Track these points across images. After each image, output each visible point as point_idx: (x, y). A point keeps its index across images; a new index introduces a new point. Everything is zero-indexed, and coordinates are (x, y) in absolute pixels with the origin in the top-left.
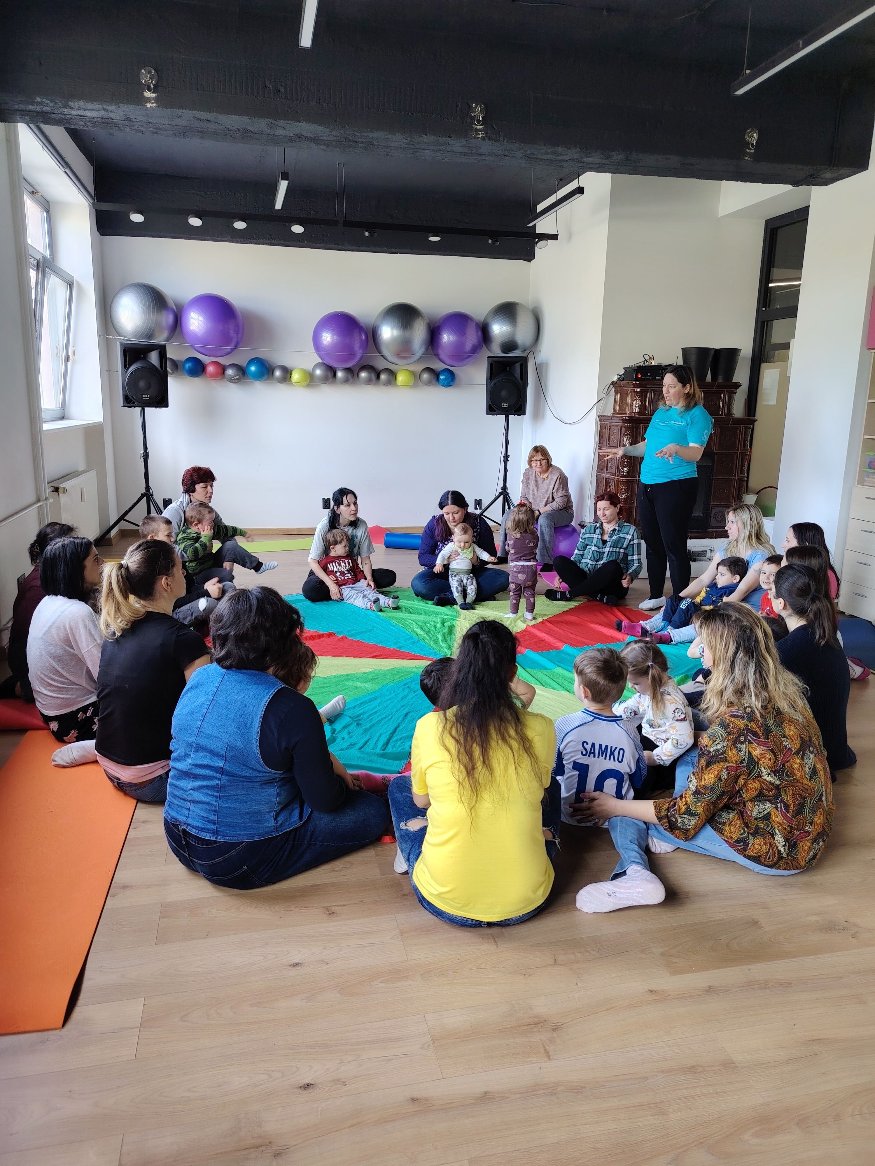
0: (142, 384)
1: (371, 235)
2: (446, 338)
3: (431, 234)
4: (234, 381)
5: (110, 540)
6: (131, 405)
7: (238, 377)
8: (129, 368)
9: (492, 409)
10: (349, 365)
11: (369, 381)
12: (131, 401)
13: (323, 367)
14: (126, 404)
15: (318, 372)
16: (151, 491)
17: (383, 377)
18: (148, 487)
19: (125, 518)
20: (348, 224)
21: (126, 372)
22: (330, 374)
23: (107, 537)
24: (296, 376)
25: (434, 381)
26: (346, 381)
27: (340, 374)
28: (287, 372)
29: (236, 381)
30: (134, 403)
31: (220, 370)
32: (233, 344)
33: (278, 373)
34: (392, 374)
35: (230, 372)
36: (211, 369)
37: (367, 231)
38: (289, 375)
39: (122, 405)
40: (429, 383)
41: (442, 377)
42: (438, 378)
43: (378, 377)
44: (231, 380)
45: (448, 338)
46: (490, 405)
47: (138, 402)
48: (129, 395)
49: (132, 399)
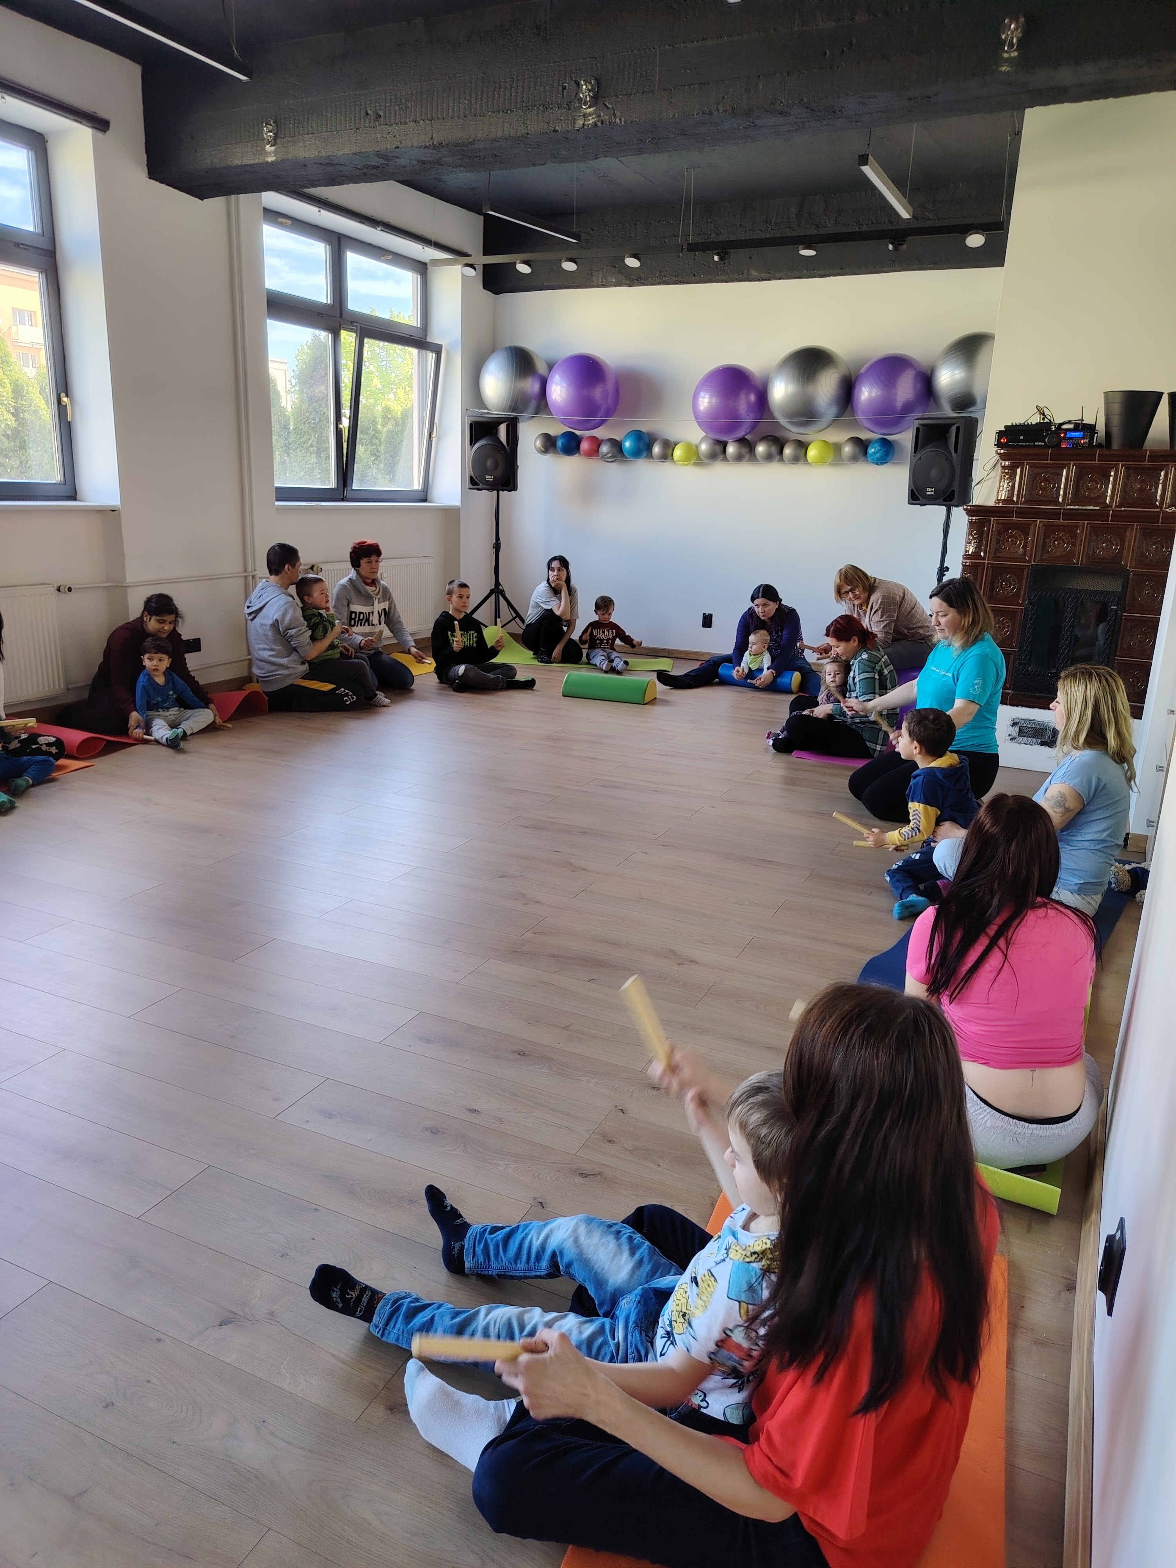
0: (489, 463)
1: (721, 259)
2: (866, 394)
3: (801, 247)
4: (607, 460)
6: (476, 487)
7: (610, 455)
8: (475, 444)
9: (916, 497)
10: (740, 434)
11: (769, 457)
12: (476, 483)
13: (710, 441)
14: (471, 486)
15: (704, 447)
16: (500, 587)
17: (788, 451)
18: (497, 583)
20: (693, 248)
21: (472, 449)
22: (718, 448)
24: (678, 453)
25: (861, 455)
26: (739, 458)
27: (731, 449)
28: (669, 447)
29: (610, 460)
30: (479, 485)
31: (594, 447)
32: (602, 412)
33: (657, 449)
34: (803, 446)
35: (604, 449)
36: (585, 446)
37: (717, 254)
38: (670, 451)
39: (467, 487)
40: (854, 459)
41: (871, 450)
42: (865, 453)
43: (781, 452)
44: (604, 458)
45: (870, 393)
46: (912, 490)
47: (482, 483)
48: (473, 476)
49: (476, 480)
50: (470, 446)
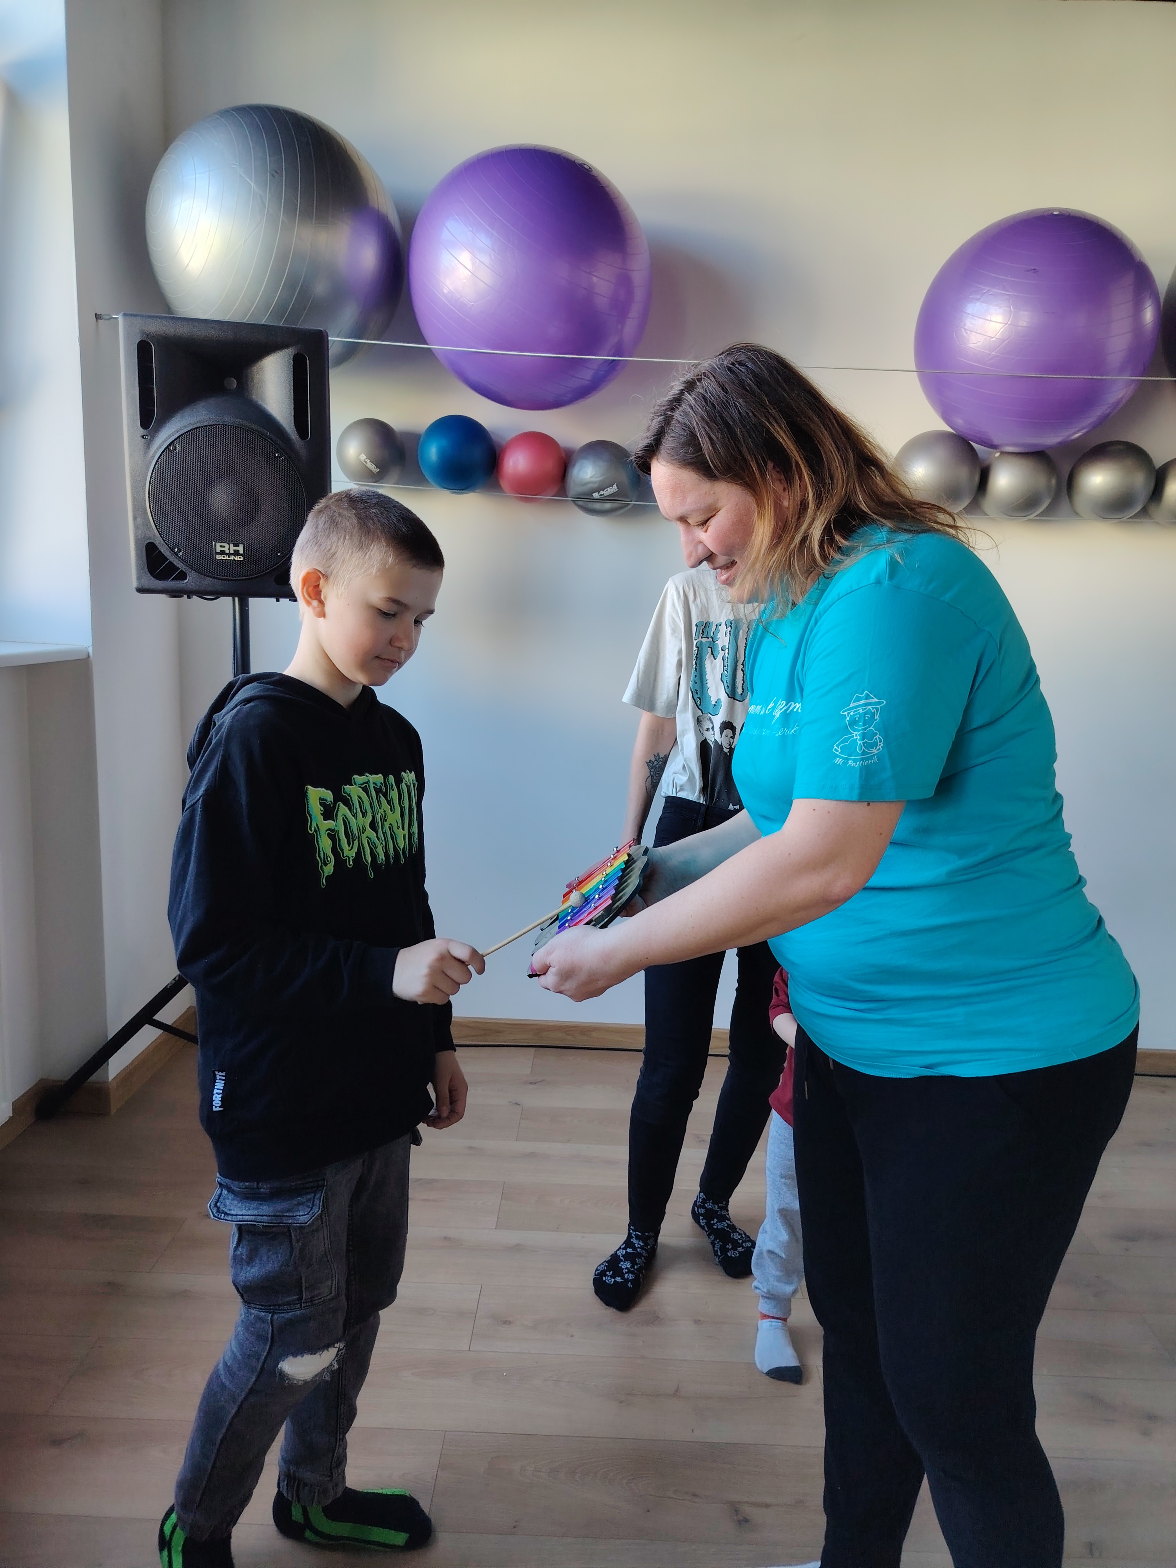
0: (218, 497)
4: (598, 506)
5: (101, 1093)
6: (170, 584)
7: (614, 489)
8: (161, 425)
11: (1120, 506)
12: (172, 567)
14: (150, 582)
15: (922, 469)
17: (1173, 488)
19: (156, 1017)
21: (148, 445)
22: (966, 478)
23: (94, 1078)
26: (1028, 505)
27: (1005, 477)
29: (608, 506)
30: (182, 576)
31: (550, 465)
35: (586, 472)
36: (518, 461)
39: (135, 584)
43: (1157, 489)
44: (587, 501)
47: (197, 570)
48: (159, 541)
49: (171, 558)
50: (142, 431)
